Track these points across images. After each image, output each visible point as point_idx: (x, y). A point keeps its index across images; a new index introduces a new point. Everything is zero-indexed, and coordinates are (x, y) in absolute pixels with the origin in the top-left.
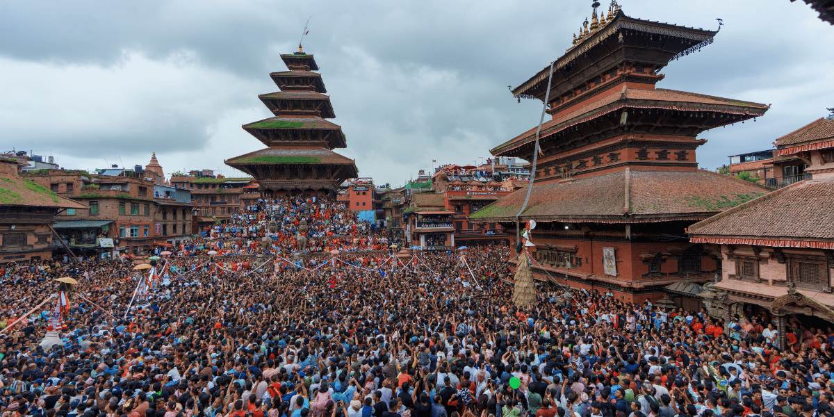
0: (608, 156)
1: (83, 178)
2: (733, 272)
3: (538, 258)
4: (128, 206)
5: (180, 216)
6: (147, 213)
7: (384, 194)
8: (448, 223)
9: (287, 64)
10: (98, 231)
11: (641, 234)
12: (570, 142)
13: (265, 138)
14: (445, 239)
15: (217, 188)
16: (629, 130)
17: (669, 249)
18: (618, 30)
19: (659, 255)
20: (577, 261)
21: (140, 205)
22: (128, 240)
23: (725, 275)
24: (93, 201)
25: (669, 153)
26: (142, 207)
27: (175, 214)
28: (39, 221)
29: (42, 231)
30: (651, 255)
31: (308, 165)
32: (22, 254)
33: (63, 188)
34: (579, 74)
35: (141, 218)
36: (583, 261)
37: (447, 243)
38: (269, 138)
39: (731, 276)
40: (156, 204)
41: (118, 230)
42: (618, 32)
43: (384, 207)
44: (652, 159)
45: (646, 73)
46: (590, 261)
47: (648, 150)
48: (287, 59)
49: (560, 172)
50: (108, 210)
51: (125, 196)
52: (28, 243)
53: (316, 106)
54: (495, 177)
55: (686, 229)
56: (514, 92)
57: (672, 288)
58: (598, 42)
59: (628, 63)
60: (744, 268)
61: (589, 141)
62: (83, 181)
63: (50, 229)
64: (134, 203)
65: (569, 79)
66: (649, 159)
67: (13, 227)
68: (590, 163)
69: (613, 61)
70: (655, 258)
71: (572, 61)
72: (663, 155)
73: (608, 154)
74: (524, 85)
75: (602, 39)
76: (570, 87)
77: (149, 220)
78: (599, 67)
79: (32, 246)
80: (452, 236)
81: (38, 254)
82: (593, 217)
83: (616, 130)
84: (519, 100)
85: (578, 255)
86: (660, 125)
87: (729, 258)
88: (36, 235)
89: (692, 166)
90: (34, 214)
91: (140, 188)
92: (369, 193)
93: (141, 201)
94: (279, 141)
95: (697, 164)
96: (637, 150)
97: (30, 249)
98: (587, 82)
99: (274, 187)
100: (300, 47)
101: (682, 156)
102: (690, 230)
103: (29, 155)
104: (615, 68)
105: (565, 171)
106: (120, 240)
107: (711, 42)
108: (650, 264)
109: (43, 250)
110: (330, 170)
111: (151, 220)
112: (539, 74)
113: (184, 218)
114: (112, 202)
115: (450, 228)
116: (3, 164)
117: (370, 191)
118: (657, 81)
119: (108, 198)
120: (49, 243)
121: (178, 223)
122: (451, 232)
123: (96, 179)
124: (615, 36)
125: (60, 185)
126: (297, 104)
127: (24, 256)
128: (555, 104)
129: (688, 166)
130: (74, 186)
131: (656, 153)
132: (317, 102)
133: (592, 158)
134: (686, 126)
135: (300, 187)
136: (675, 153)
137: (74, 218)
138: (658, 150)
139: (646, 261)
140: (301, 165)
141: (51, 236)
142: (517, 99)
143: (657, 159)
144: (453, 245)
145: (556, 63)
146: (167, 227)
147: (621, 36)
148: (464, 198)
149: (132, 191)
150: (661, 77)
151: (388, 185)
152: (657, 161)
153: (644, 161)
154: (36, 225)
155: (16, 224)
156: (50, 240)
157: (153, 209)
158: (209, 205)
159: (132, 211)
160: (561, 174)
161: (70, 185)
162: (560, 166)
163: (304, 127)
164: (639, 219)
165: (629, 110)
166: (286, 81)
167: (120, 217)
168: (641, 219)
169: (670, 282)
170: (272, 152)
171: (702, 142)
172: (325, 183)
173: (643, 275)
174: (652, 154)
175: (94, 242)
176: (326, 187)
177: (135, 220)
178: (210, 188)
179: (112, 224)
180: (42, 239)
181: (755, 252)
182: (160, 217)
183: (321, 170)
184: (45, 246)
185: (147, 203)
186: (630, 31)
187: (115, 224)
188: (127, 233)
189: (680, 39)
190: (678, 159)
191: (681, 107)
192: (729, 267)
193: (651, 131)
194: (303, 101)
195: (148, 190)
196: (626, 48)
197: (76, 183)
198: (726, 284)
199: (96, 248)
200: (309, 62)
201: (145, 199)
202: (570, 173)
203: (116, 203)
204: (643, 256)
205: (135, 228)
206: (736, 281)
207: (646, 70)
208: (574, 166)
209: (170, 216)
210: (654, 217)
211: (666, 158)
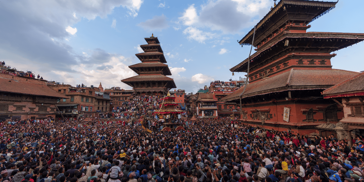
0: (283, 65)
1: (69, 87)
2: (350, 113)
3: (253, 117)
4: (85, 99)
5: (105, 104)
6: (92, 102)
7: (190, 96)
8: (214, 105)
9: (147, 41)
10: (72, 108)
11: (299, 99)
12: (265, 61)
13: (138, 71)
14: (213, 113)
15: (121, 94)
16: (292, 51)
17: (317, 107)
18: (283, 5)
19: (311, 110)
20: (270, 116)
21: (89, 98)
22: (84, 112)
23: (346, 115)
24: (72, 96)
25: (315, 61)
26: (90, 100)
27: (103, 103)
28: (51, 102)
29: (53, 106)
30: (307, 110)
31: (154, 81)
32: (45, 115)
33: (62, 91)
34: (268, 30)
35: (89, 103)
36: (273, 116)
37: (214, 115)
38: (139, 71)
39: (349, 115)
40: (95, 98)
41: (80, 108)
42: (283, 6)
43: (190, 102)
44: (306, 64)
45: (301, 25)
46: (276, 116)
47: (303, 60)
48: (147, 40)
49: (262, 75)
50: (77, 100)
51: (84, 94)
52: (47, 111)
53: (158, 57)
54: (237, 85)
55: (321, 92)
56: (239, 42)
57: (320, 127)
58: (274, 12)
59: (291, 21)
60: (356, 110)
61: (273, 59)
62: (70, 89)
63: (56, 106)
64: (87, 97)
65: (264, 33)
66: (304, 64)
67: (42, 104)
68: (275, 69)
69: (283, 21)
70: (309, 111)
71: (264, 24)
72: (312, 62)
73: (283, 64)
74: (244, 38)
75: (276, 11)
76: (265, 37)
77: (92, 104)
78: (277, 25)
79: (49, 112)
80: (217, 112)
81: (51, 115)
82: (272, 90)
83: (285, 51)
84: (242, 46)
85: (270, 113)
86: (308, 47)
87: (347, 106)
88: (51, 108)
89: (329, 67)
90: (50, 99)
91: (90, 92)
92: (183, 96)
93: (90, 97)
94: (143, 72)
95: (331, 66)
96: (297, 60)
97: (48, 113)
98: (272, 33)
99: (141, 91)
100: (153, 35)
101: (323, 62)
102: (324, 93)
103: (56, 82)
104: (285, 24)
105: (264, 75)
106: (81, 112)
107: (334, 7)
108: (307, 115)
109: (53, 114)
110: (163, 83)
111: (93, 105)
112: (250, 32)
113: (106, 104)
114: (78, 97)
115: (216, 108)
116: (42, 81)
117: (184, 95)
118: (307, 28)
119: (77, 95)
120: (55, 111)
121: (104, 106)
122: (216, 110)
123: (74, 88)
124: (282, 8)
125: (62, 90)
126: (150, 57)
127: (45, 116)
128: (259, 46)
129: (327, 67)
130: (66, 91)
131: (308, 61)
132: (158, 56)
133: (275, 67)
134: (323, 48)
135: (151, 91)
136: (319, 61)
137: (65, 103)
138: (309, 60)
139: (304, 112)
140: (151, 81)
141: (56, 109)
142: (241, 45)
143: (308, 64)
144: (217, 115)
145: (256, 26)
146: (100, 108)
147: (285, 8)
148: (222, 94)
149: (87, 93)
150: (309, 27)
151: (192, 93)
152: (309, 65)
153: (301, 65)
154: (51, 104)
155: (44, 103)
156: (55, 110)
157: (94, 100)
158: (118, 101)
159: (86, 100)
160: (262, 77)
161: (65, 90)
162: (262, 73)
163: (153, 66)
164: (295, 88)
165: (289, 39)
166: (146, 48)
167: (81, 102)
168: (296, 88)
169: (319, 124)
170: (140, 77)
171: (334, 55)
172: (161, 89)
173: (303, 120)
174: (306, 62)
175: (71, 112)
176: (162, 91)
177: (87, 104)
178: (118, 94)
179: (78, 105)
180: (52, 109)
181: (360, 100)
182: (97, 104)
183: (159, 83)
184: (53, 112)
185: (92, 98)
186: (289, 5)
187: (79, 105)
188: (84, 109)
189: (317, 7)
190: (321, 64)
191: (318, 36)
192: (347, 111)
193: (304, 50)
194: (153, 55)
195: (93, 93)
196: (289, 14)
197: (67, 89)
198: (346, 119)
199: (71, 114)
200: (156, 40)
201: (91, 96)
202: (266, 75)
203: (81, 97)
204: (302, 110)
205: (87, 107)
206: (351, 118)
207: (301, 24)
208: (267, 72)
209: (101, 104)
210: (303, 87)
211: (314, 64)
